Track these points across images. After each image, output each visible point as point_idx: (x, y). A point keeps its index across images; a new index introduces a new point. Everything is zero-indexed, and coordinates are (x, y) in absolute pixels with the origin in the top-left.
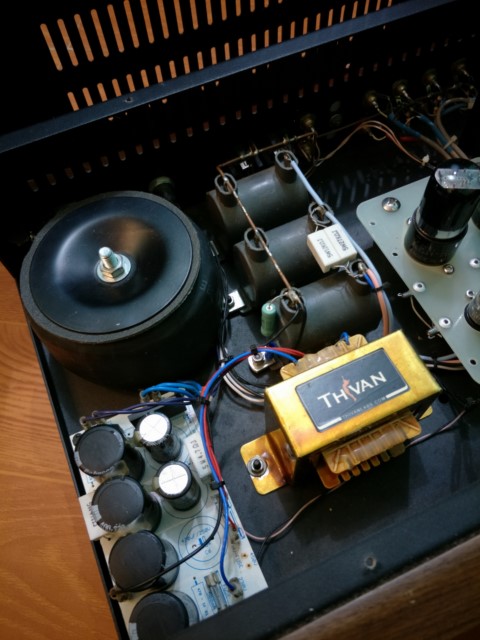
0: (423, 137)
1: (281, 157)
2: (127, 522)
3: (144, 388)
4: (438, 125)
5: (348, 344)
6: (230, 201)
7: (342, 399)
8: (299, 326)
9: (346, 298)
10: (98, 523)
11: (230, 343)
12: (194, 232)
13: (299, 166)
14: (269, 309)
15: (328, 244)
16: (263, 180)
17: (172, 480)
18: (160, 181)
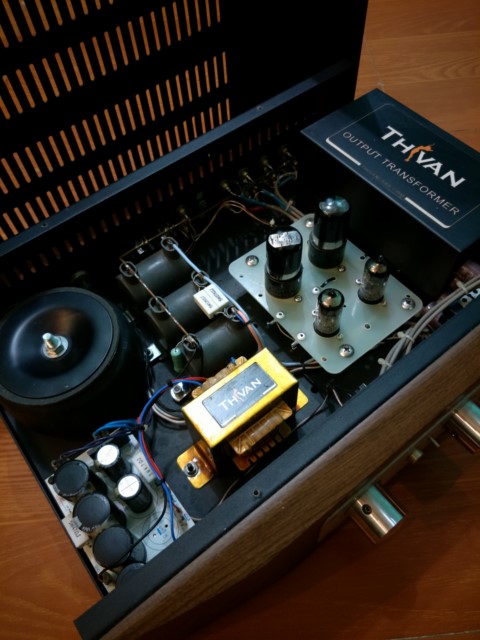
0: (268, 206)
1: (165, 243)
2: (101, 523)
3: (95, 430)
4: (277, 195)
5: (235, 364)
6: (134, 281)
7: (234, 402)
8: (199, 360)
9: (230, 334)
10: (80, 529)
11: (155, 385)
12: (111, 309)
13: (180, 246)
14: (175, 352)
15: (208, 299)
16: (156, 261)
17: (128, 487)
18: (78, 274)
